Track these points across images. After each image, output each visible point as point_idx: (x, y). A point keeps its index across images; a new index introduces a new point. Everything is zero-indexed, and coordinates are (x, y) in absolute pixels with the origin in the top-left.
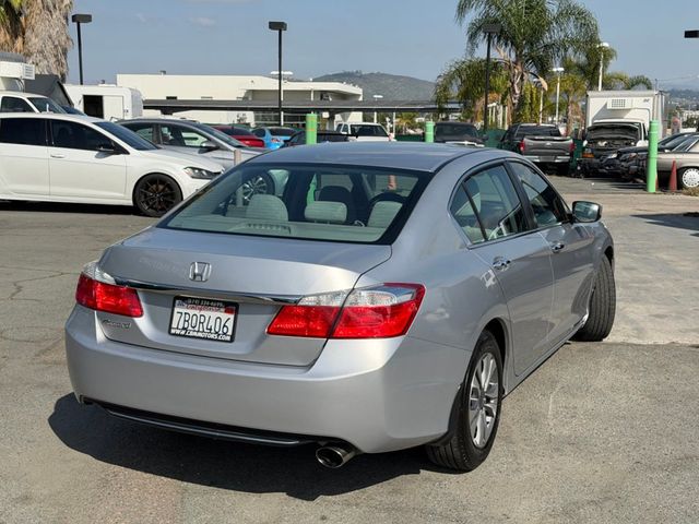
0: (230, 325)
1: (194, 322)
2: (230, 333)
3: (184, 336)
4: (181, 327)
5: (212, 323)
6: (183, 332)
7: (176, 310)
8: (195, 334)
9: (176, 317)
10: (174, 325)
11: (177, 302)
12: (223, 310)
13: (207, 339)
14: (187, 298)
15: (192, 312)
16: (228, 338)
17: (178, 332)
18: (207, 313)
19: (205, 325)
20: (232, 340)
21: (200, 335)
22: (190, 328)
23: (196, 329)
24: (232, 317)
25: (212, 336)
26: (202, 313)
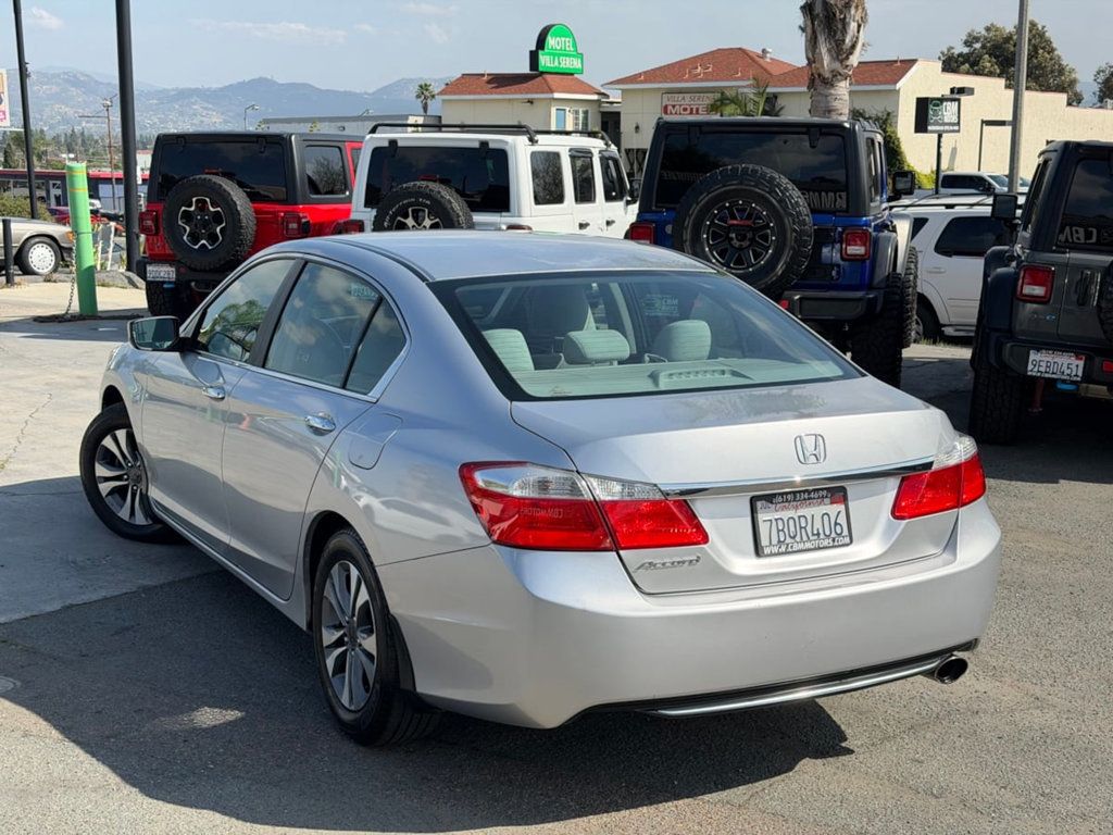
0: (842, 520)
1: (792, 529)
2: (846, 532)
3: (786, 553)
4: (775, 541)
5: (818, 525)
6: (783, 549)
7: (762, 517)
8: (801, 546)
9: (763, 529)
10: (764, 541)
11: (759, 504)
12: (827, 501)
13: (819, 548)
14: (774, 495)
15: (785, 514)
16: (847, 540)
17: (775, 550)
18: (807, 511)
19: (809, 529)
20: (851, 542)
21: (808, 545)
22: (788, 540)
23: (798, 539)
24: (842, 507)
25: (826, 543)
26: (801, 512)
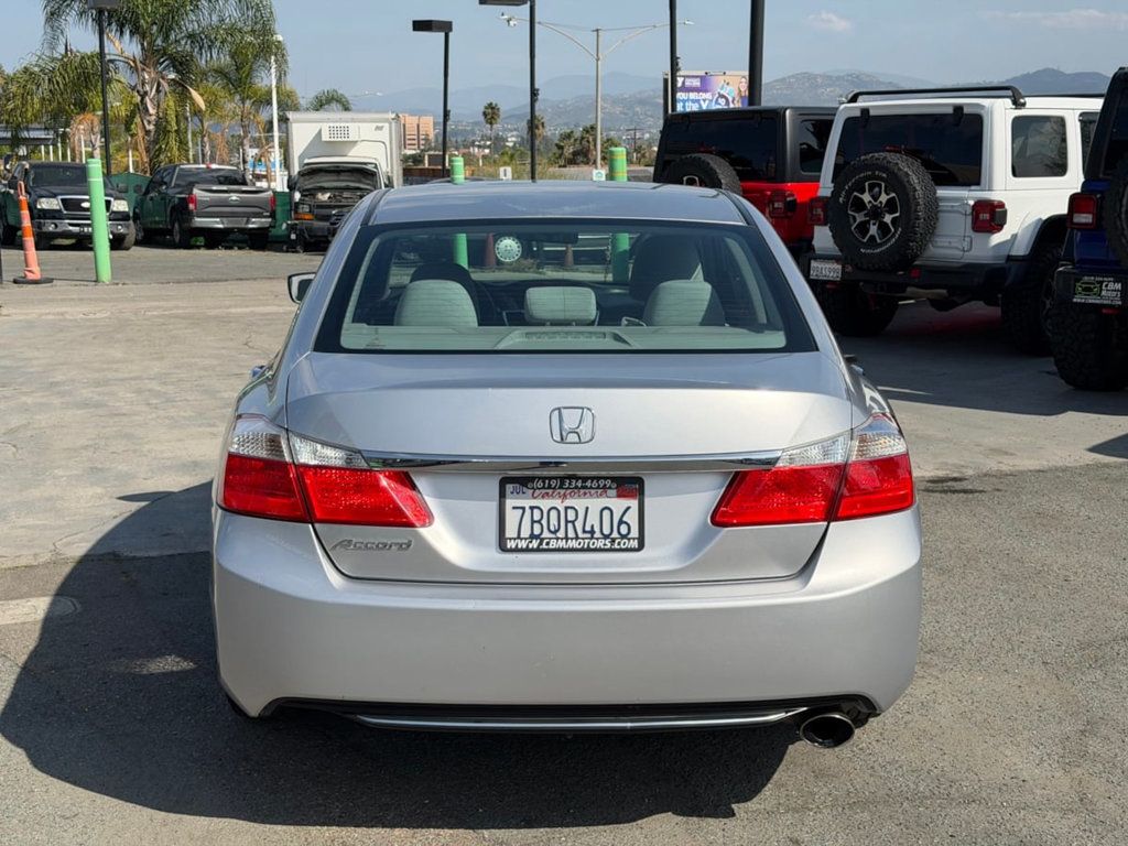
0: (632, 518)
1: (554, 521)
2: (635, 533)
3: (538, 550)
4: (525, 533)
5: (593, 520)
6: (535, 544)
7: (510, 503)
8: (562, 544)
9: (512, 518)
10: (511, 532)
11: (509, 488)
12: (614, 492)
13: (589, 550)
14: (532, 479)
15: (545, 504)
16: (635, 544)
17: (523, 544)
18: (579, 503)
20: (641, 546)
21: (573, 544)
22: (546, 534)
23: (561, 534)
24: (634, 503)
25: (600, 544)
26: (569, 502)
